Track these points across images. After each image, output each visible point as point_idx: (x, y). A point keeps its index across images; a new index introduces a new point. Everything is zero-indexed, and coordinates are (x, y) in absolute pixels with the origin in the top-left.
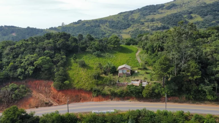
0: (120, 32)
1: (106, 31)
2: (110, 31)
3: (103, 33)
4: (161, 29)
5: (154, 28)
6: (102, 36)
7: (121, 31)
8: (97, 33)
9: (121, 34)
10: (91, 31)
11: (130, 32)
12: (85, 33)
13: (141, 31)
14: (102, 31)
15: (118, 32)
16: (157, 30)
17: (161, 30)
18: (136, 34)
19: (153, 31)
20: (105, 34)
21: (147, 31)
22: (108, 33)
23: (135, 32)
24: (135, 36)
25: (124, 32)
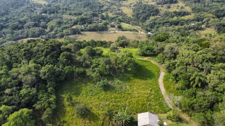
0: (120, 5)
1: (104, 3)
2: (108, 3)
3: (101, 5)
4: (168, 2)
5: (160, 2)
6: (99, 10)
7: (121, 2)
8: (94, 6)
9: (121, 8)
10: (86, 3)
11: (131, 4)
12: (79, 6)
13: (145, 5)
14: (99, 3)
15: (118, 5)
16: (163, 4)
17: (168, 4)
18: (139, 8)
19: (159, 5)
20: (103, 6)
21: (151, 5)
22: (107, 6)
23: (137, 5)
24: (138, 12)
25: (124, 4)
